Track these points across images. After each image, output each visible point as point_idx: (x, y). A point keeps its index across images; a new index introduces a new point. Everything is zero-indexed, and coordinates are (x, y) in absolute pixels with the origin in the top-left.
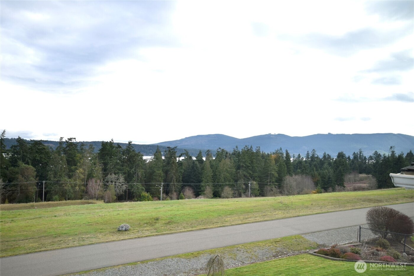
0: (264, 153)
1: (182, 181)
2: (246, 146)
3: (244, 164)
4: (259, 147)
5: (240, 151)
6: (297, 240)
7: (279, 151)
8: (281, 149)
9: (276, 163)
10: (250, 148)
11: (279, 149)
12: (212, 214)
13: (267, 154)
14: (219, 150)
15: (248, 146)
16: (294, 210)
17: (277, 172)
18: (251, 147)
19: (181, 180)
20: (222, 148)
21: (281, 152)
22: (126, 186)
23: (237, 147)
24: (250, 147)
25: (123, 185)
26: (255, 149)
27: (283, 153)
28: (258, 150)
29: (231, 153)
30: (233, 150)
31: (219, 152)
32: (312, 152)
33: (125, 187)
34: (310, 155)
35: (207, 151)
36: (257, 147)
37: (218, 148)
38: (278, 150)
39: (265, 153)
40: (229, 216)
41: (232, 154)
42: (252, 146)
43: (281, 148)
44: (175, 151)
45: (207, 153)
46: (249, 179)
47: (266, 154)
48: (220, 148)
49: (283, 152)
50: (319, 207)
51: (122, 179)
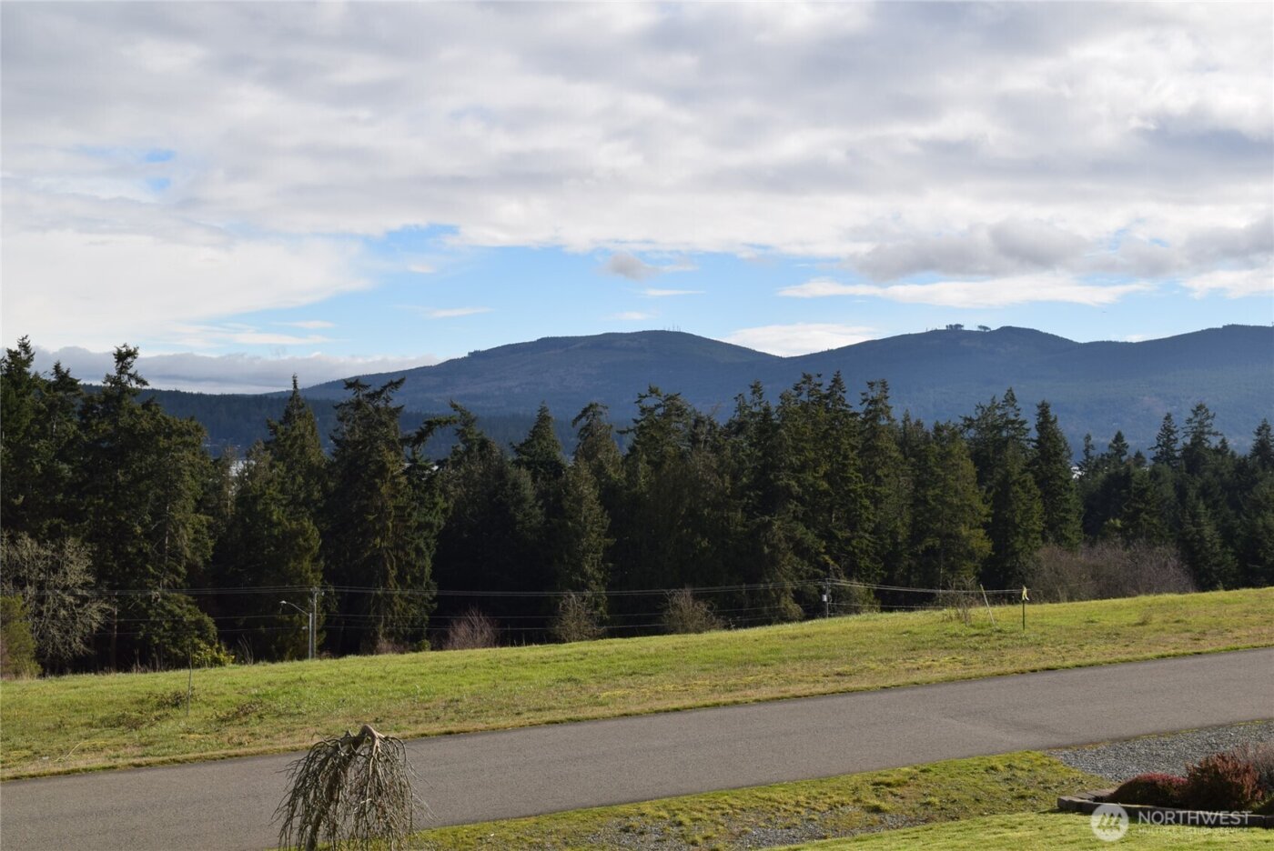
0: (913, 422)
1: (433, 576)
2: (808, 378)
3: (793, 483)
4: (884, 384)
5: (774, 404)
6: (1019, 774)
7: (998, 412)
8: (1010, 399)
9: (980, 480)
10: (831, 387)
11: (1000, 399)
12: (527, 673)
13: (931, 431)
14: (650, 402)
15: (816, 380)
16: (1034, 647)
17: (985, 525)
18: (836, 381)
19: (428, 570)
20: (666, 390)
21: (1012, 417)
22: (106, 606)
23: (756, 389)
24: (827, 383)
25: (84, 600)
26: (859, 398)
27: (1023, 423)
28: (874, 402)
29: (722, 421)
30: (736, 404)
31: (651, 411)
32: (1190, 421)
33: (98, 617)
34: (1182, 440)
35: (585, 411)
36: (871, 385)
37: (645, 391)
38: (994, 407)
39: (919, 424)
40: (622, 681)
41: (729, 426)
42: (843, 377)
43: (1010, 390)
44: (392, 405)
45: (584, 421)
46: (825, 566)
47: (925, 428)
48: (653, 391)
49: (1021, 418)
50: (1188, 634)
51: (77, 568)
